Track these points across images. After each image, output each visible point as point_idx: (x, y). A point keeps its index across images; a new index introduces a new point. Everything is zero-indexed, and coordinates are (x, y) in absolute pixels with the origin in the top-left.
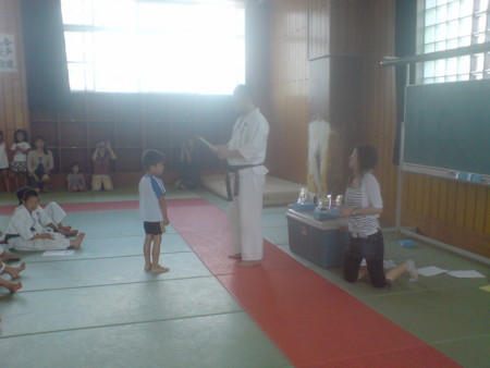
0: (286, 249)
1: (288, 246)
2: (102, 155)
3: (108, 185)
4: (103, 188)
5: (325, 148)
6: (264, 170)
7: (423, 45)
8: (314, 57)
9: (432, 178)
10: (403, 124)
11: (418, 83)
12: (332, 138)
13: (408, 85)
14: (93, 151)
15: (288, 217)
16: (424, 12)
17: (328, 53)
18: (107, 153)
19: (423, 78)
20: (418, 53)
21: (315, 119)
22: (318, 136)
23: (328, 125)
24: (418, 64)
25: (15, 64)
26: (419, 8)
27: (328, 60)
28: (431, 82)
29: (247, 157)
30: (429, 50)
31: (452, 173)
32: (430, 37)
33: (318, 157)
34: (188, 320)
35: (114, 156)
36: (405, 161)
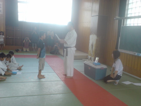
0: (83, 73)
1: (84, 72)
2: (27, 41)
3: (28, 50)
4: (26, 51)
5: (94, 43)
6: (75, 49)
7: (127, 14)
8: (93, 15)
9: (127, 54)
10: (120, 37)
11: (125, 25)
12: (97, 40)
13: (122, 26)
14: (24, 39)
15: (84, 64)
16: (129, 4)
17: (98, 15)
18: (28, 40)
19: (126, 24)
20: (126, 16)
21: (92, 34)
22: (93, 39)
23: (96, 36)
24: (125, 20)
25: (2, 11)
26: (127, 3)
27: (98, 17)
28: (129, 25)
29: (68, 44)
30: (129, 16)
31: (135, 53)
32: (129, 12)
33: (92, 45)
34: (55, 95)
35: (30, 41)
36: (120, 48)
